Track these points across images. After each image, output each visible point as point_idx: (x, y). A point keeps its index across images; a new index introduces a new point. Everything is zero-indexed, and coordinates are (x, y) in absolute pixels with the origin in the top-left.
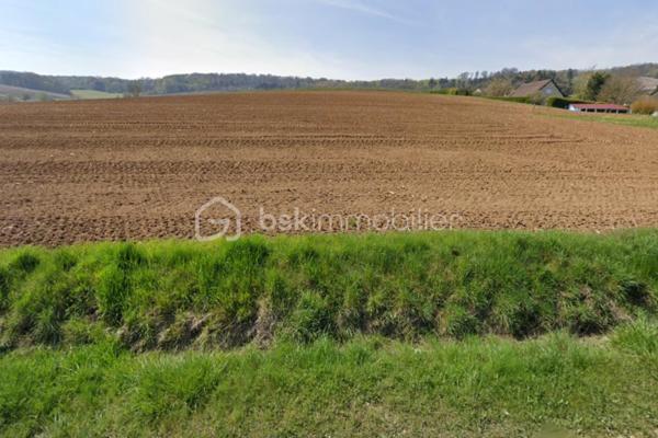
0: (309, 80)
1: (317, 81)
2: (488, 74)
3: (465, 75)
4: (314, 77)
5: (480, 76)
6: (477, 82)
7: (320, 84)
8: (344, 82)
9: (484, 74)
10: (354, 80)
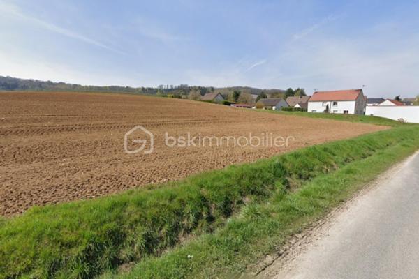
0: (50, 83)
1: (56, 84)
2: (174, 87)
3: (161, 86)
4: (54, 82)
5: (169, 88)
6: (168, 91)
7: (58, 86)
8: (80, 86)
9: (172, 86)
10: (88, 85)
